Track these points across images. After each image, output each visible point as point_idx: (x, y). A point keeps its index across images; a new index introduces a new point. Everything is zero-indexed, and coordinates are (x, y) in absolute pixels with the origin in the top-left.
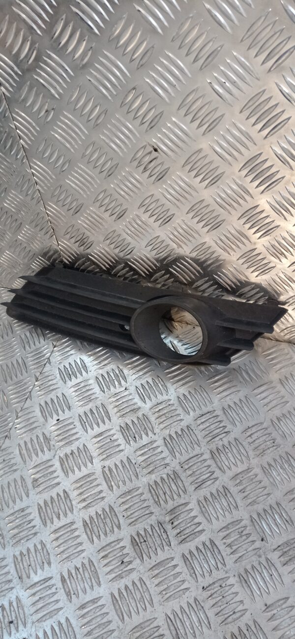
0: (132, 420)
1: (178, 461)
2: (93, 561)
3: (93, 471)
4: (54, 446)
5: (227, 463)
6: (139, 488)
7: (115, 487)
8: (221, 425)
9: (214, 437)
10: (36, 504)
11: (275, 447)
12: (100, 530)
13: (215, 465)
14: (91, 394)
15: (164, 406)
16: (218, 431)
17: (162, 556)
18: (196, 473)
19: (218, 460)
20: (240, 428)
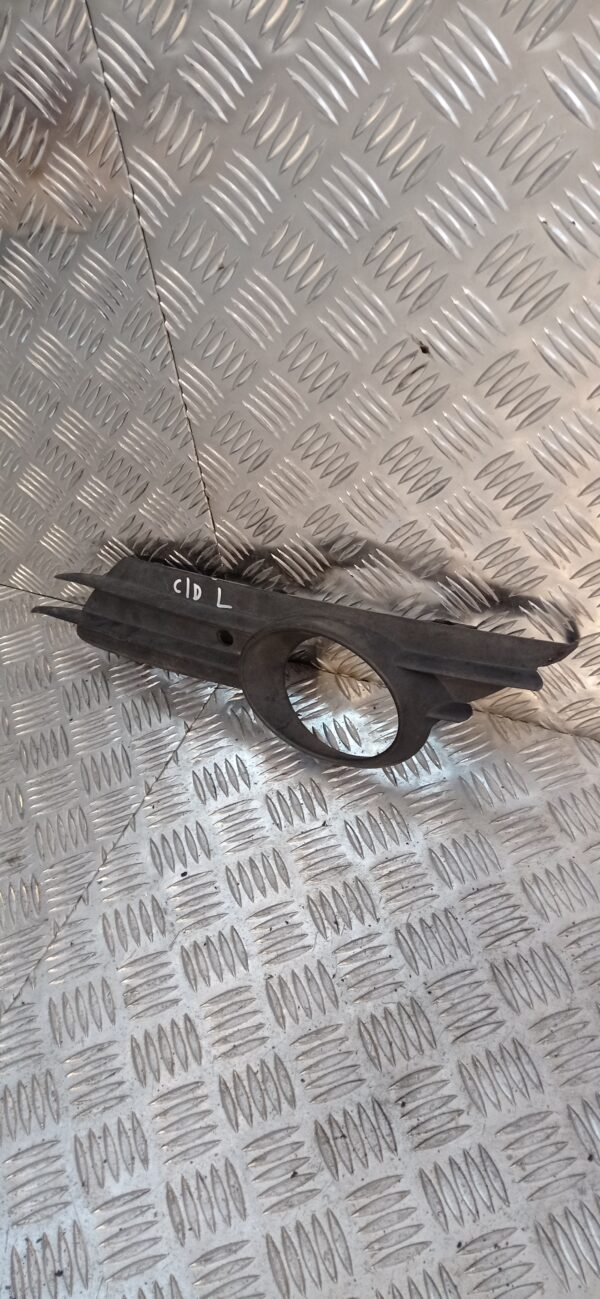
0: (333, 888)
1: (422, 979)
2: (235, 1166)
3: (248, 983)
4: (172, 925)
5: (525, 995)
6: (338, 1026)
7: (289, 1020)
8: (516, 914)
9: (499, 936)
10: (129, 1037)
12: (252, 1104)
13: (497, 995)
14: (254, 829)
15: (400, 866)
16: (509, 925)
17: (376, 1170)
18: (459, 1008)
19: (505, 984)
20: (555, 924)
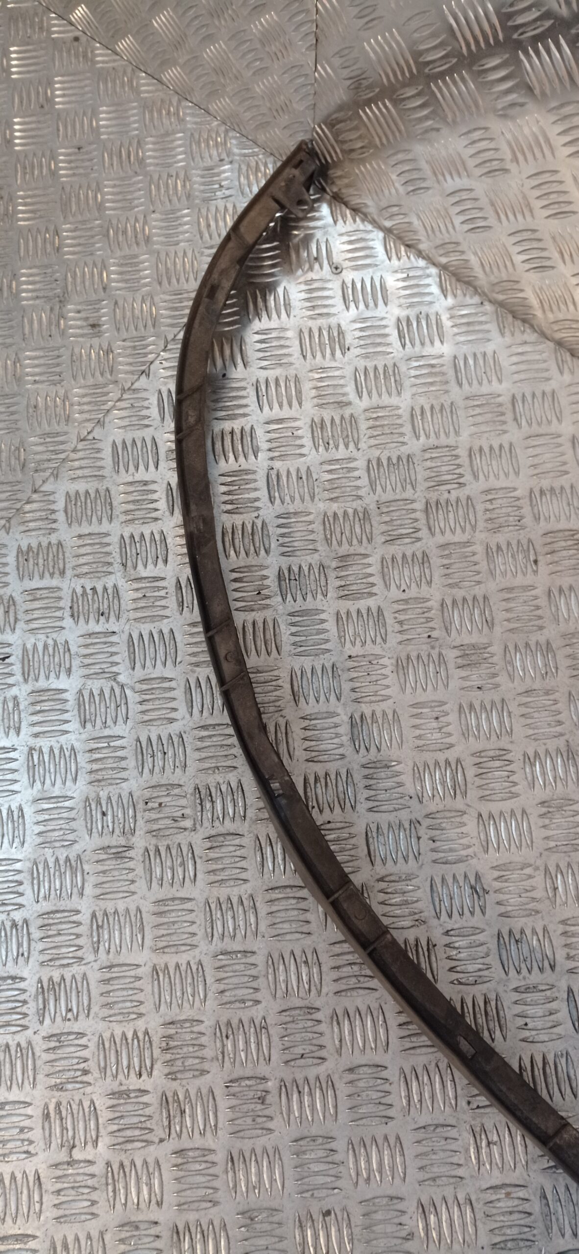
0: (332, 417)
1: (376, 498)
3: (256, 469)
5: (442, 525)
6: (310, 513)
7: (278, 501)
8: (457, 471)
9: (440, 483)
10: (166, 482)
11: (518, 528)
13: (424, 521)
14: (285, 355)
15: (387, 414)
16: (449, 477)
17: (311, 603)
18: (395, 523)
19: (431, 516)
20: (482, 485)
